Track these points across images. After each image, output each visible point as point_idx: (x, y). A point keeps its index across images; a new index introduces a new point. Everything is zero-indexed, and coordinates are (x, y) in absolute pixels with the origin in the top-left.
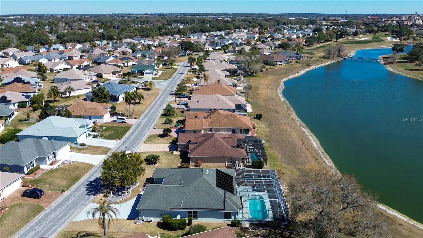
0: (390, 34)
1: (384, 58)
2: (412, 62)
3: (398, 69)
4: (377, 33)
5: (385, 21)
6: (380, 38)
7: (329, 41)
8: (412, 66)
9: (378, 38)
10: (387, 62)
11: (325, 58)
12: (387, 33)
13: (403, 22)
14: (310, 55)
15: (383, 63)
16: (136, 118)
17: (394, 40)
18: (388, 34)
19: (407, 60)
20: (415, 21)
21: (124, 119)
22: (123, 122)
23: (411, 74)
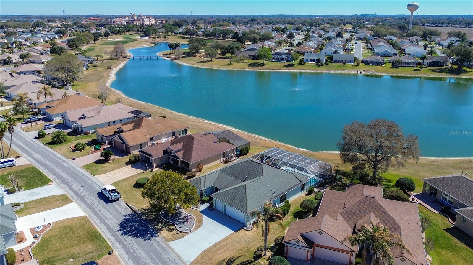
0: (135, 34)
1: (164, 55)
2: (195, 56)
3: (191, 63)
4: (123, 33)
5: (114, 22)
6: (130, 37)
7: (87, 43)
8: (197, 58)
9: (129, 38)
10: (172, 58)
11: (113, 60)
12: (131, 33)
13: (133, 23)
14: (99, 58)
15: (169, 59)
16: (18, 157)
17: (147, 38)
18: (133, 34)
19: (187, 54)
20: (143, 20)
21: (13, 160)
22: (12, 165)
23: (205, 65)
